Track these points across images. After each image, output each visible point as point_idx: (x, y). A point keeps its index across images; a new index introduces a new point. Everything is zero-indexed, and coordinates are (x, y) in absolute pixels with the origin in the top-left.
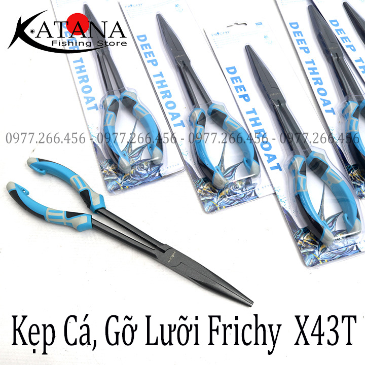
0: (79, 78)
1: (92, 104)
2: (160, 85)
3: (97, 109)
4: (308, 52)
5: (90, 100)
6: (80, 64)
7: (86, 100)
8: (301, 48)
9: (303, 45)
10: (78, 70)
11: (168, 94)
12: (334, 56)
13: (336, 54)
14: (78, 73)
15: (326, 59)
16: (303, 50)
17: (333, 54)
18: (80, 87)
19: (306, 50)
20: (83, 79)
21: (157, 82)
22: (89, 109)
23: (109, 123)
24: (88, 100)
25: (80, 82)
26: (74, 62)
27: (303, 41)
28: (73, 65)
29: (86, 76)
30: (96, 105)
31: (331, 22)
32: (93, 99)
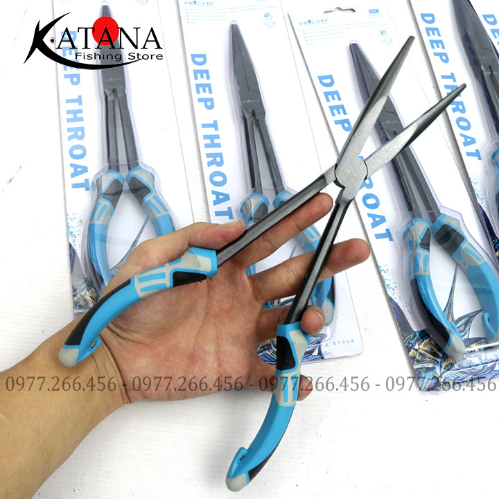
0: (69, 130)
1: (80, 179)
2: (208, 141)
3: (87, 189)
4: (446, 61)
5: (79, 170)
6: (75, 106)
7: (72, 170)
8: (436, 54)
9: (440, 50)
10: (71, 116)
11: (218, 160)
12: (486, 71)
13: (490, 67)
14: (68, 120)
15: (473, 75)
16: (438, 57)
17: (484, 65)
18: (68, 145)
19: (444, 58)
20: (76, 133)
21: (206, 137)
22: (75, 186)
23: (98, 220)
24: (75, 170)
25: (70, 138)
26: (68, 101)
27: (439, 43)
28: (66, 107)
29: (82, 129)
30: (87, 180)
31: (485, 17)
32: (85, 170)
